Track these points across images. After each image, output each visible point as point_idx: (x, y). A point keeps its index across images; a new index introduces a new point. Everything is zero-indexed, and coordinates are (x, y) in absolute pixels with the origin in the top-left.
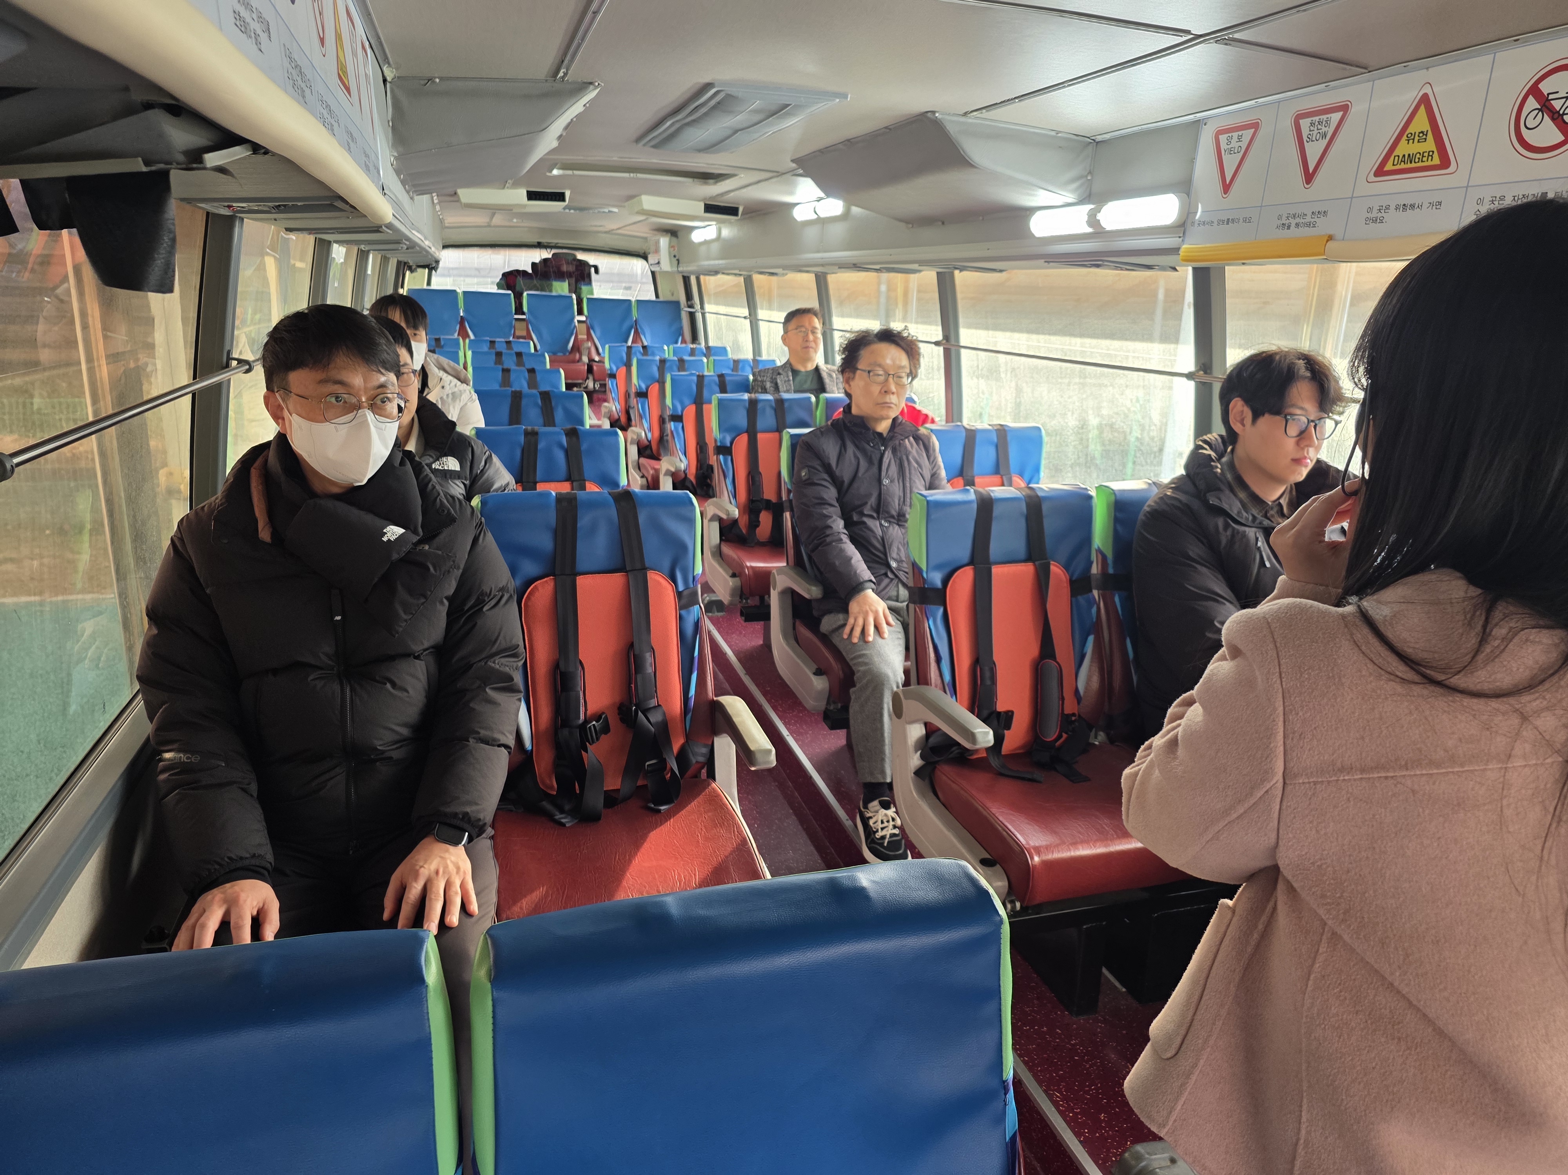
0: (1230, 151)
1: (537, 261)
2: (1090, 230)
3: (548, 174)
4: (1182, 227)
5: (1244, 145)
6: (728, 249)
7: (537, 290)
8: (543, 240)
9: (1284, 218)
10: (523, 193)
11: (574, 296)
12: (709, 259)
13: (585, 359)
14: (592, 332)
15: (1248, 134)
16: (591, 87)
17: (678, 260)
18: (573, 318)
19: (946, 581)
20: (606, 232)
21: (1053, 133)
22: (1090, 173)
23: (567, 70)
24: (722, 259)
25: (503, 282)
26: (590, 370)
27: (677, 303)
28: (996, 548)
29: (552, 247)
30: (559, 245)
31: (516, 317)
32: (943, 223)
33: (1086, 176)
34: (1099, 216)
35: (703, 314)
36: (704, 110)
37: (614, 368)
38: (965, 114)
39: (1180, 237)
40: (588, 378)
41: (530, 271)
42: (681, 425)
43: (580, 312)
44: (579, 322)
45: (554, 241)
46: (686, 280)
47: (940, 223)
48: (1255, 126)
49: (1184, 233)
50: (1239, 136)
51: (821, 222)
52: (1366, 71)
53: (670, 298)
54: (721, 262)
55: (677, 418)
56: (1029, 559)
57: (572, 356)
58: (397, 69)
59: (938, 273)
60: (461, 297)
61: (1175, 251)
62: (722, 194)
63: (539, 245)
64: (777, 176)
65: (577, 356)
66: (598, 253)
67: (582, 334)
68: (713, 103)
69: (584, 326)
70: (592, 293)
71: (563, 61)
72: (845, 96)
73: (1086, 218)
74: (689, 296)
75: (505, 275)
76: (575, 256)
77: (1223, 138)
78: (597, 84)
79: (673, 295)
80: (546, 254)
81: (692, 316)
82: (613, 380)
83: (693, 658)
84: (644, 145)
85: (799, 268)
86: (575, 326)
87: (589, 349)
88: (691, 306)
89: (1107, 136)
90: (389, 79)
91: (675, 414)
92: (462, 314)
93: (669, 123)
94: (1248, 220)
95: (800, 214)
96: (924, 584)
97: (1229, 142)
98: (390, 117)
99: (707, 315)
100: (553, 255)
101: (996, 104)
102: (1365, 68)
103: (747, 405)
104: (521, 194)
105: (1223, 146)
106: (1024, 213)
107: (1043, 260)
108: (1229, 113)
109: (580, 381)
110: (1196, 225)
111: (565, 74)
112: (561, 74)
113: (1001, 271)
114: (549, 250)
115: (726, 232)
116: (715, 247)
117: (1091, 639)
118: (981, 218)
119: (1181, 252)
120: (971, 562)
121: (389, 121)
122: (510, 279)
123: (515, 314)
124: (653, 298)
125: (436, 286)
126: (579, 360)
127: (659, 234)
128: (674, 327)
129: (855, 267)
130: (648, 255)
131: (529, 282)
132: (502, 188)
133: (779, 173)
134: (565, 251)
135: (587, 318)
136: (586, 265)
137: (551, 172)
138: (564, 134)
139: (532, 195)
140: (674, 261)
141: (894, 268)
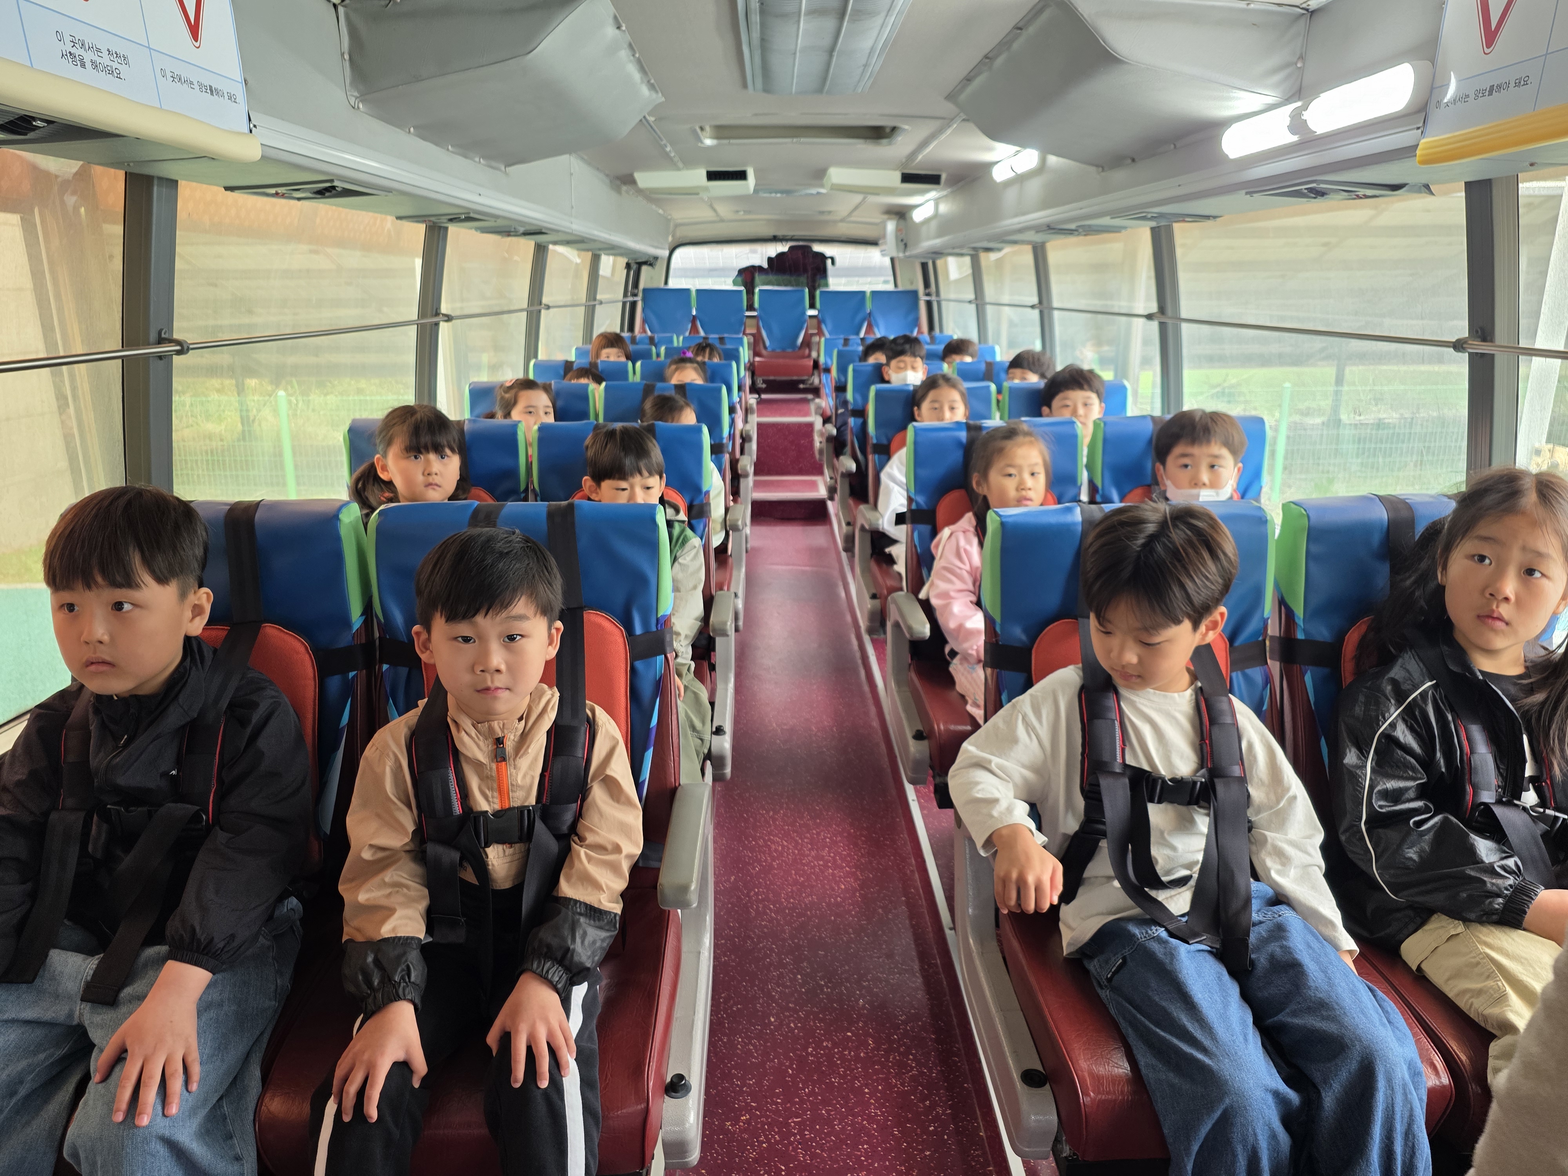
1: (773, 255)
2: (1296, 138)
4: (1422, 112)
6: (945, 225)
7: (773, 284)
8: (779, 233)
10: (702, 173)
11: (807, 290)
12: (928, 239)
13: (814, 355)
14: (823, 327)
17: (906, 245)
18: (804, 313)
19: (1034, 638)
22: (1301, 57)
24: (942, 237)
25: (740, 279)
26: (816, 364)
27: (915, 293)
29: (788, 240)
30: (796, 237)
31: (748, 313)
32: (1133, 160)
33: (1295, 63)
34: (1308, 116)
35: (940, 303)
39: (1419, 128)
40: (813, 374)
41: (765, 265)
43: (812, 306)
44: (810, 317)
45: (790, 233)
46: (923, 266)
47: (1130, 161)
49: (1425, 121)
51: (1020, 179)
53: (909, 287)
54: (944, 241)
57: (801, 352)
59: (1153, 229)
60: (694, 294)
61: (1408, 152)
62: (908, 157)
63: (775, 239)
65: (807, 351)
66: (834, 244)
67: (812, 329)
69: (815, 321)
70: (827, 285)
73: (1290, 121)
74: (927, 285)
75: (742, 272)
76: (810, 248)
79: (912, 283)
80: (783, 248)
81: (929, 305)
82: (826, 374)
83: (648, 730)
84: (756, 88)
86: (805, 321)
88: (928, 294)
92: (694, 313)
93: (745, 48)
94: (1522, 82)
95: (1000, 174)
99: (944, 304)
100: (791, 248)
104: (699, 176)
106: (1214, 129)
107: (1244, 192)
109: (805, 378)
110: (1443, 106)
113: (1215, 217)
114: (785, 243)
115: (943, 208)
116: (934, 225)
118: (1172, 146)
119: (1419, 152)
122: (748, 275)
123: (747, 310)
124: (890, 287)
125: (673, 284)
126: (809, 356)
127: (886, 217)
128: (911, 318)
129: (1053, 229)
130: (880, 242)
131: (763, 277)
132: (679, 169)
133: (947, 122)
134: (801, 243)
135: (819, 311)
136: (822, 257)
137: (702, 142)
138: (652, 81)
139: (712, 176)
140: (902, 246)
141: (1089, 226)
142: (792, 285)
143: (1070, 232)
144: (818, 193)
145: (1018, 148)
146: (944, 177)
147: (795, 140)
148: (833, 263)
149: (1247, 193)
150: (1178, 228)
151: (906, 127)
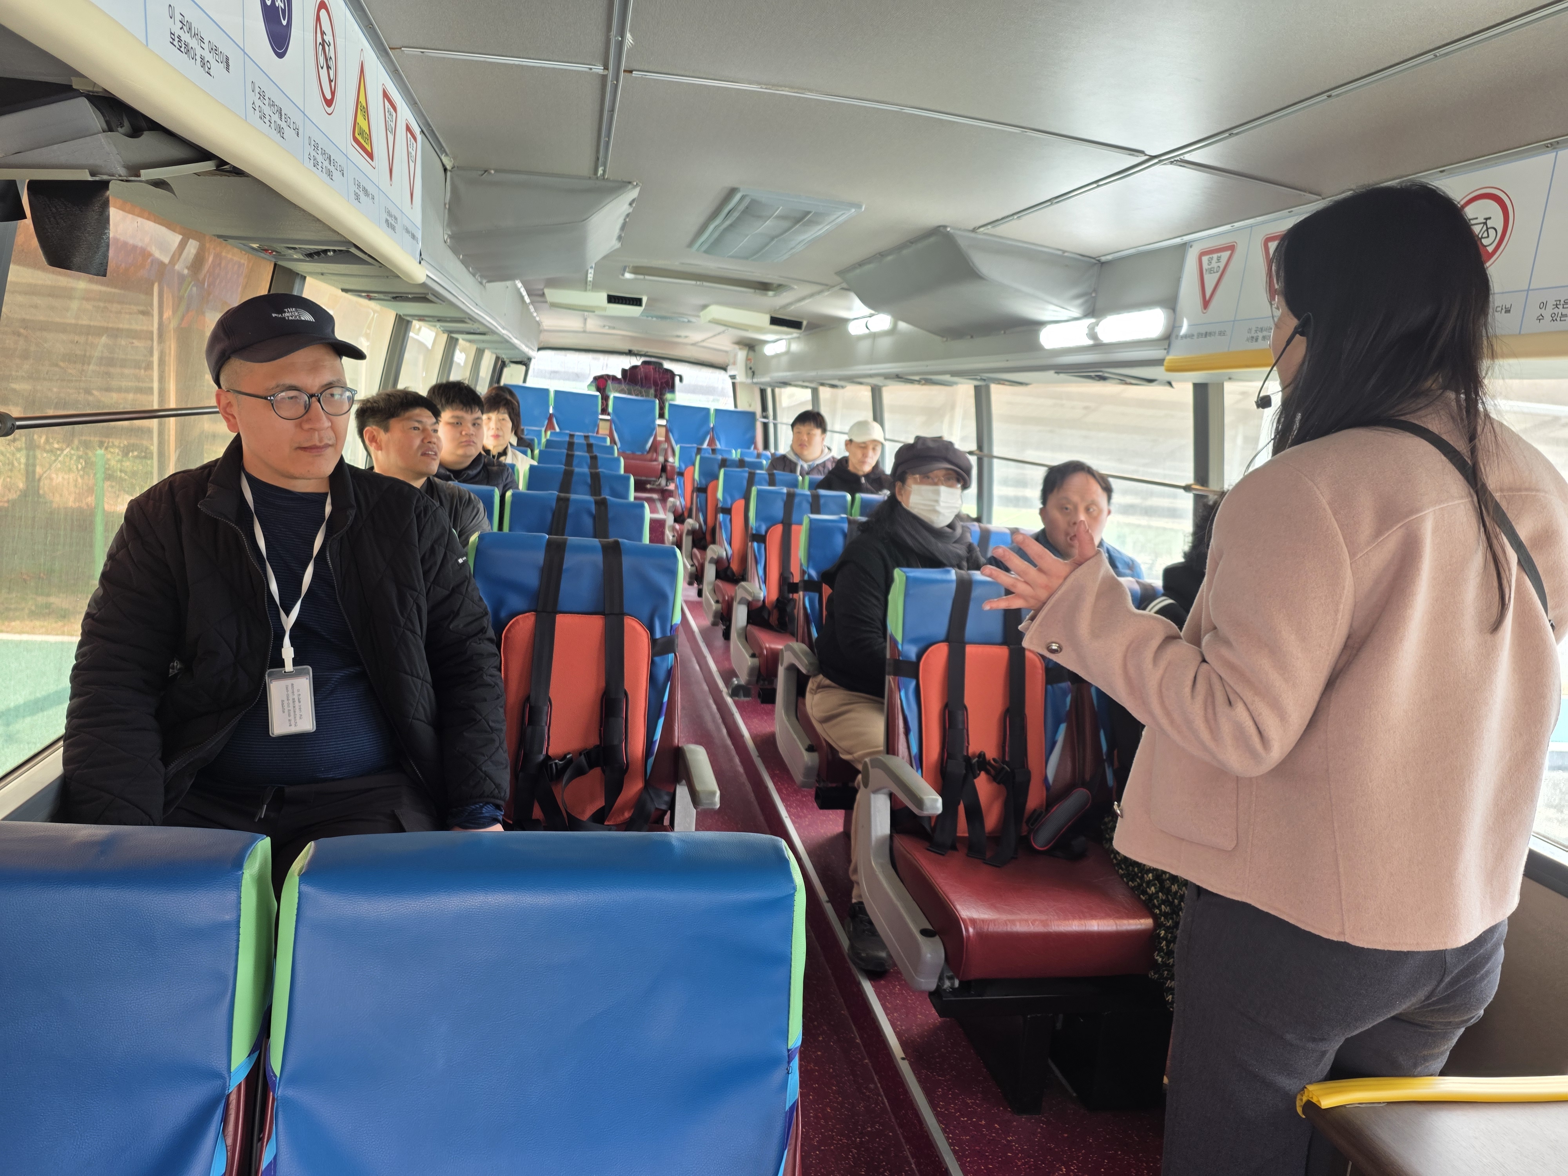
0: (1211, 271)
1: (627, 367)
2: (1091, 342)
3: (621, 277)
4: (1167, 339)
5: (1222, 265)
6: (795, 361)
7: (625, 393)
8: (634, 348)
9: (1253, 331)
10: (604, 296)
11: (657, 401)
12: (779, 370)
13: (661, 459)
14: (671, 436)
15: (1225, 255)
16: (630, 186)
17: (753, 373)
18: (654, 421)
19: (919, 656)
20: (693, 344)
21: (1060, 253)
22: (1095, 290)
23: (605, 168)
24: (789, 371)
25: (594, 385)
26: (664, 468)
27: (753, 415)
28: (971, 628)
29: (641, 355)
30: (649, 354)
31: (601, 417)
32: (972, 337)
33: (1091, 294)
34: (1098, 330)
35: (775, 425)
36: (736, 214)
37: (683, 467)
38: (974, 230)
39: (1165, 349)
40: (661, 476)
41: (619, 376)
42: (728, 517)
43: (662, 416)
44: (659, 425)
45: (644, 349)
46: (763, 392)
47: (969, 337)
48: (1232, 248)
49: (1169, 345)
50: (1218, 257)
51: (874, 336)
52: (1320, 198)
53: (748, 409)
54: (788, 374)
55: (727, 511)
56: (1005, 642)
57: (649, 456)
58: (455, 158)
59: (976, 388)
60: (552, 395)
61: (1159, 362)
62: (785, 307)
63: (630, 353)
64: (828, 290)
65: (654, 456)
66: (684, 364)
67: (660, 437)
68: (742, 207)
69: (663, 430)
70: (674, 399)
71: (598, 159)
72: (860, 207)
73: (1086, 331)
74: (764, 408)
75: (596, 379)
76: (661, 365)
77: (1205, 259)
78: (635, 184)
79: (750, 406)
80: (637, 361)
81: (765, 426)
82: (681, 477)
83: (662, 703)
84: (698, 250)
85: (853, 380)
86: (654, 429)
87: (666, 450)
88: (765, 417)
89: (1109, 257)
90: (448, 167)
91: (725, 506)
92: (551, 411)
93: (711, 227)
94: (1222, 333)
95: (855, 329)
96: (899, 656)
97: (1210, 262)
98: (447, 201)
99: (779, 426)
100: (644, 363)
101: (997, 220)
102: (1320, 195)
103: (785, 497)
104: (602, 298)
105: (1205, 266)
106: (1035, 325)
108: (1210, 236)
109: (654, 479)
110: (1179, 338)
111: (604, 171)
112: (600, 172)
113: (1026, 384)
114: (638, 358)
115: (795, 347)
116: (784, 360)
117: (1063, 728)
118: (1003, 332)
119: (1165, 363)
120: (947, 640)
121: (445, 204)
122: (601, 382)
123: (601, 414)
124: (731, 407)
125: (531, 383)
126: (656, 460)
127: (737, 347)
128: (748, 436)
129: (898, 377)
130: (729, 368)
131: (617, 385)
132: (586, 290)
133: (828, 287)
134: (653, 360)
135: (667, 421)
136: (671, 374)
137: (623, 275)
138: (623, 235)
139: (612, 299)
140: (750, 372)
141: (931, 379)
142: (642, 396)
143: (912, 382)
144: (689, 321)
145: (873, 312)
146: (805, 323)
147: (698, 283)
148: (681, 380)
149: (1056, 373)
150: (994, 388)
151: (796, 287)
